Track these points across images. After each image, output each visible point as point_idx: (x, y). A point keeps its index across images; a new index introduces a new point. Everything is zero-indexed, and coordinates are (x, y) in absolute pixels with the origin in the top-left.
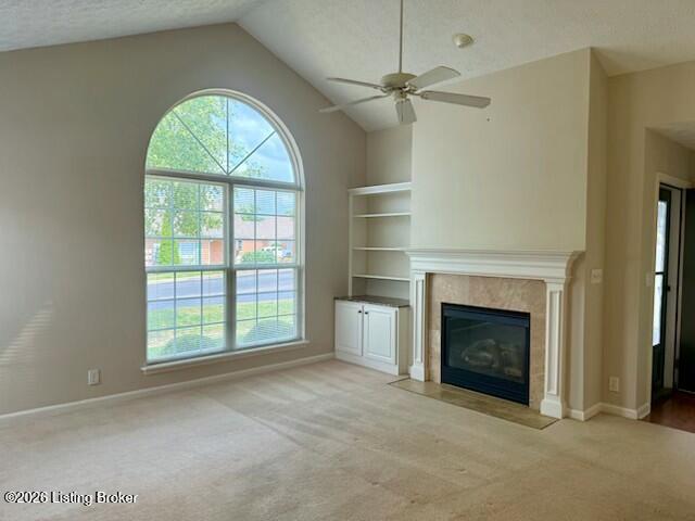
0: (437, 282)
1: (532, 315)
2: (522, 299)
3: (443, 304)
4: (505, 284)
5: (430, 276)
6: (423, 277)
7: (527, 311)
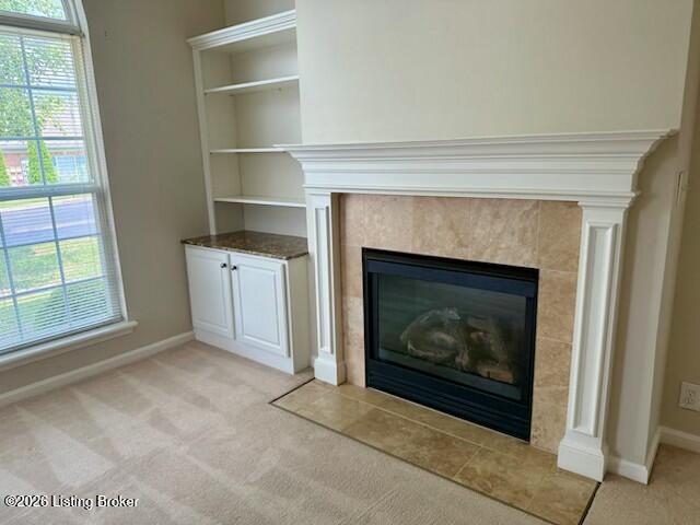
0: (353, 211)
1: (541, 274)
2: (522, 241)
3: (365, 251)
4: (486, 211)
5: (339, 200)
6: (327, 202)
7: (532, 266)
